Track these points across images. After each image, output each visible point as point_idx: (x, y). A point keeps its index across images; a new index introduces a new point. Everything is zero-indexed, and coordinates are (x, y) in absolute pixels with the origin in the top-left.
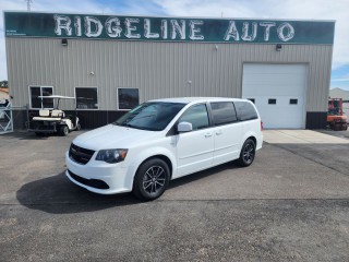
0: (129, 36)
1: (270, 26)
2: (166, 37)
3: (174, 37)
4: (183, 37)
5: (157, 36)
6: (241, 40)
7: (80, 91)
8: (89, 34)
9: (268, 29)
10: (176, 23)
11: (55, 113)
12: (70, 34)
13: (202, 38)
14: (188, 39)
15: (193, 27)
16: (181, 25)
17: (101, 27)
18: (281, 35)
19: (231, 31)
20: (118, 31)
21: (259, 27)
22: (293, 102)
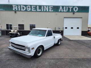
0: (33, 10)
1: (71, 7)
2: (43, 11)
3: (45, 11)
4: (48, 11)
5: (40, 10)
6: (63, 11)
7: (19, 25)
8: (22, 10)
9: (71, 8)
10: (46, 7)
11: (15, 31)
12: (17, 10)
13: (53, 11)
14: (49, 11)
15: (50, 8)
16: (47, 7)
17: (25, 8)
18: (74, 10)
19: (60, 9)
20: (30, 9)
21: (68, 8)
22: (78, 28)
